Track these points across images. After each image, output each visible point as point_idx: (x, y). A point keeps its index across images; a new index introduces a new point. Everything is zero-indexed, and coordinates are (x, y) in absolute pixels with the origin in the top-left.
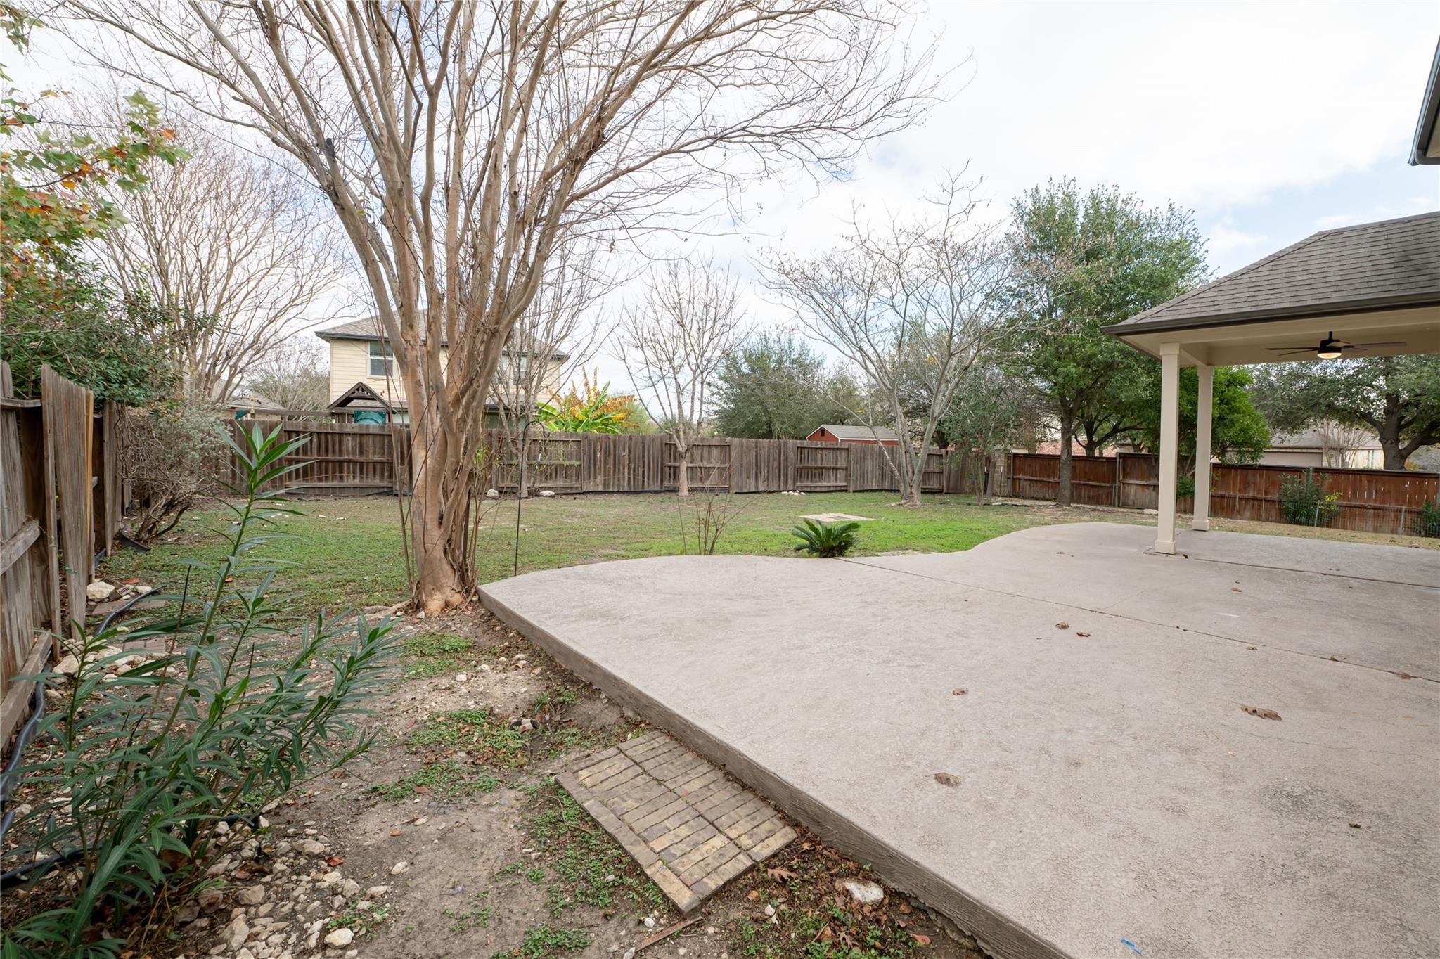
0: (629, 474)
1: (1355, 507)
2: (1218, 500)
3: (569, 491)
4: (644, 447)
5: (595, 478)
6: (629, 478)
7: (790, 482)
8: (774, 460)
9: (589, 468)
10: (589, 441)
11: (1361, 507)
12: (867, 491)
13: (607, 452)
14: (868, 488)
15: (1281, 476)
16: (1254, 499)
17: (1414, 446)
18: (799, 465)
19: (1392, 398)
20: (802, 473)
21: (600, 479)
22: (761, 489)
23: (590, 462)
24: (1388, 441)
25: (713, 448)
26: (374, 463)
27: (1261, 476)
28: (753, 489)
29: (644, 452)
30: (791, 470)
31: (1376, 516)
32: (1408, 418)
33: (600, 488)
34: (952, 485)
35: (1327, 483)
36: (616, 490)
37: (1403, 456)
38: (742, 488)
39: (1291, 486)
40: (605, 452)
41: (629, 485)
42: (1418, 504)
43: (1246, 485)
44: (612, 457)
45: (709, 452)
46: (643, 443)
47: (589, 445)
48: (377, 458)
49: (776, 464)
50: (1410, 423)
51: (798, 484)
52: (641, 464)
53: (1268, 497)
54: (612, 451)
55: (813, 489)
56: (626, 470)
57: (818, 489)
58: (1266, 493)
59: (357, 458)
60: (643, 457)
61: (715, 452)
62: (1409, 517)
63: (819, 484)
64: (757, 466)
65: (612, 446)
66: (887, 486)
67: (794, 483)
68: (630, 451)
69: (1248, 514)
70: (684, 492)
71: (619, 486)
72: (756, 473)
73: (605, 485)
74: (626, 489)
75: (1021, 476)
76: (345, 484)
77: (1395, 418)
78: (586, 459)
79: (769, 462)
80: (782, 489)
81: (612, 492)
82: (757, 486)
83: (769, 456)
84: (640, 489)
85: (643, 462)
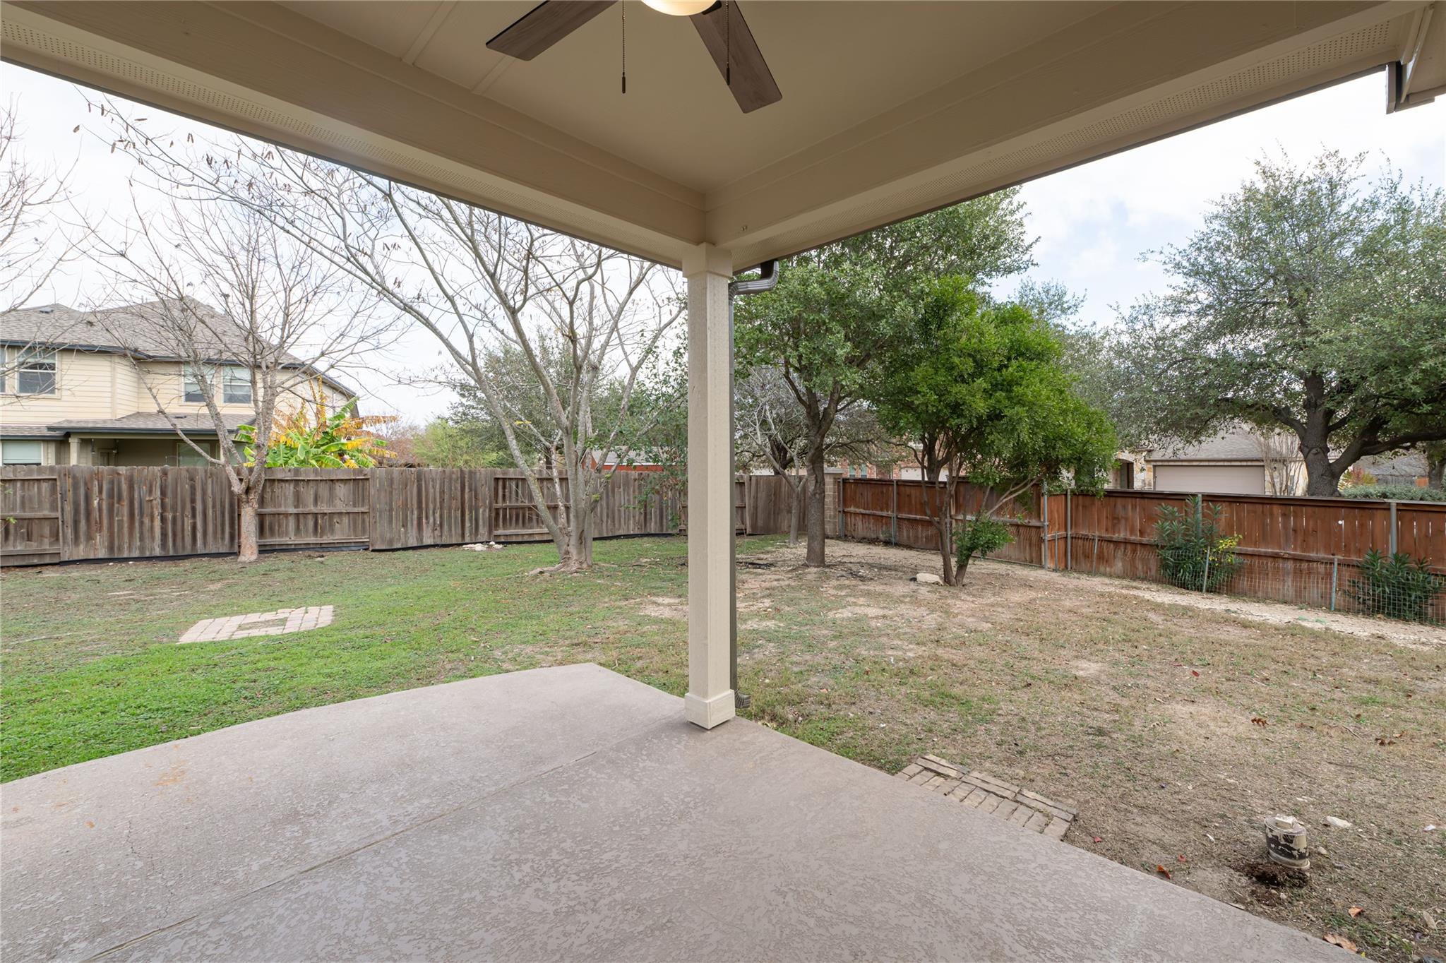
0: (163, 528)
1: (1266, 556)
2: (1080, 542)
3: (36, 561)
4: (193, 488)
5: (90, 538)
6: (164, 536)
7: (483, 531)
8: (451, 498)
9: (76, 523)
10: (74, 478)
11: (1275, 557)
12: (618, 537)
13: (114, 497)
14: (621, 532)
15: (1158, 508)
16: (1126, 542)
17: (1353, 456)
18: (500, 504)
19: (1314, 380)
20: (497, 518)
21: (100, 539)
22: (428, 541)
23: (76, 511)
24: (1312, 450)
25: (338, 484)
27: (1134, 507)
28: (413, 542)
29: (193, 493)
30: (484, 514)
31: (1298, 573)
32: (1341, 414)
33: (102, 553)
34: (760, 523)
35: (1224, 517)
36: (136, 554)
37: (1334, 473)
38: (391, 541)
39: (1169, 524)
40: (111, 496)
41: (164, 546)
42: (1359, 552)
43: (1115, 520)
44: (126, 503)
45: (331, 489)
46: (192, 479)
47: (75, 486)
49: (456, 504)
50: (1343, 421)
51: (500, 532)
52: (188, 512)
53: (1145, 540)
54: (125, 494)
55: (526, 538)
56: (157, 523)
57: (537, 538)
58: (1142, 533)
60: (193, 501)
61: (341, 490)
62: (1346, 573)
64: (420, 508)
65: (124, 487)
66: (653, 528)
67: (490, 532)
68: (163, 493)
69: (1119, 566)
70: (249, 553)
71: (142, 549)
72: (420, 519)
73: (111, 548)
74: (158, 551)
75: (852, 509)
77: (1320, 413)
78: (68, 508)
79: (442, 501)
80: (467, 540)
81: (127, 560)
82: (420, 537)
83: (442, 492)
84: (188, 551)
85: (194, 510)
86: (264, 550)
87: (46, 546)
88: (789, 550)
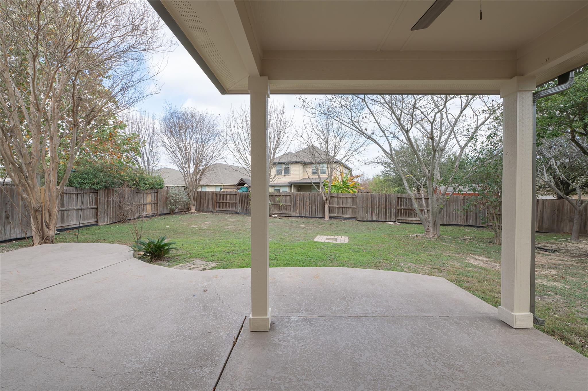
0: (309, 209)
3: (287, 215)
4: (315, 198)
5: (296, 211)
6: (309, 211)
7: (393, 217)
8: (382, 205)
9: (294, 206)
10: (293, 195)
13: (300, 200)
18: (399, 207)
20: (399, 213)
21: (298, 211)
22: (374, 219)
23: (294, 204)
25: (348, 198)
26: (234, 203)
28: (369, 219)
29: (315, 200)
30: (393, 211)
33: (298, 215)
34: (545, 225)
36: (304, 216)
38: (363, 218)
41: (309, 214)
44: (302, 202)
45: (346, 200)
46: (315, 196)
47: (294, 197)
48: (234, 202)
49: (384, 206)
51: (399, 218)
52: (314, 205)
54: (302, 200)
55: (409, 222)
56: (308, 208)
57: (414, 222)
59: (230, 202)
60: (315, 202)
61: (349, 200)
63: (414, 219)
64: (372, 207)
65: (302, 198)
66: (471, 222)
67: (396, 218)
68: (309, 200)
70: (327, 218)
71: (305, 214)
72: (372, 211)
73: (300, 214)
74: (308, 216)
76: (227, 210)
78: (293, 203)
79: (379, 205)
80: (387, 220)
81: (303, 217)
82: (372, 218)
83: (379, 202)
84: (314, 216)
85: (315, 204)
86: (330, 217)
87: (289, 212)
88: (571, 244)
